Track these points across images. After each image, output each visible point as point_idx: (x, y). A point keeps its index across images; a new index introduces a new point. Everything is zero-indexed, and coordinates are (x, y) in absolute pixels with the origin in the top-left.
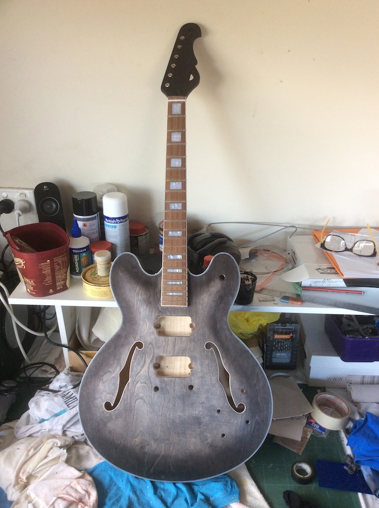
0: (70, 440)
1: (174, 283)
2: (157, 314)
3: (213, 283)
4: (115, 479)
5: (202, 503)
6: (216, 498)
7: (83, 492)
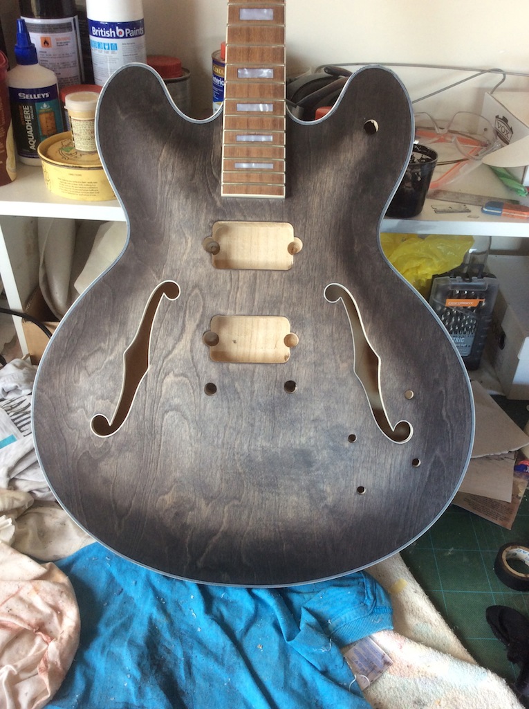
0: (22, 498)
1: (253, 138)
2: (211, 217)
3: (347, 140)
4: (119, 579)
5: (312, 633)
6: (342, 622)
7: (47, 611)
